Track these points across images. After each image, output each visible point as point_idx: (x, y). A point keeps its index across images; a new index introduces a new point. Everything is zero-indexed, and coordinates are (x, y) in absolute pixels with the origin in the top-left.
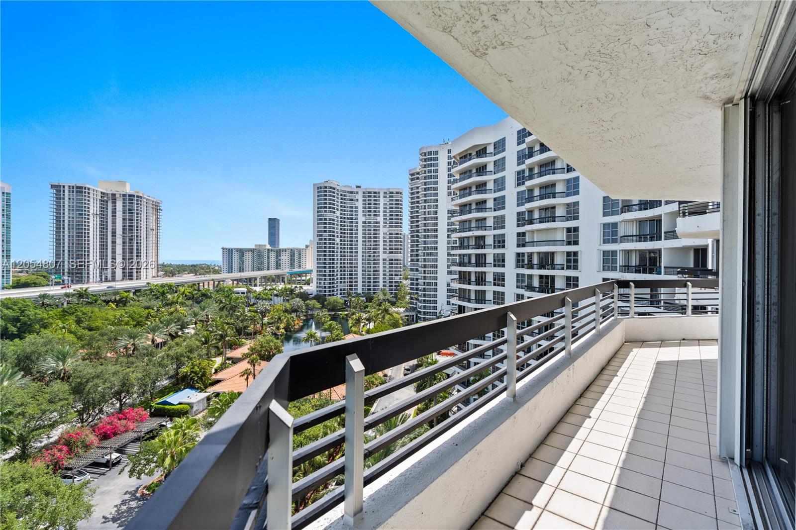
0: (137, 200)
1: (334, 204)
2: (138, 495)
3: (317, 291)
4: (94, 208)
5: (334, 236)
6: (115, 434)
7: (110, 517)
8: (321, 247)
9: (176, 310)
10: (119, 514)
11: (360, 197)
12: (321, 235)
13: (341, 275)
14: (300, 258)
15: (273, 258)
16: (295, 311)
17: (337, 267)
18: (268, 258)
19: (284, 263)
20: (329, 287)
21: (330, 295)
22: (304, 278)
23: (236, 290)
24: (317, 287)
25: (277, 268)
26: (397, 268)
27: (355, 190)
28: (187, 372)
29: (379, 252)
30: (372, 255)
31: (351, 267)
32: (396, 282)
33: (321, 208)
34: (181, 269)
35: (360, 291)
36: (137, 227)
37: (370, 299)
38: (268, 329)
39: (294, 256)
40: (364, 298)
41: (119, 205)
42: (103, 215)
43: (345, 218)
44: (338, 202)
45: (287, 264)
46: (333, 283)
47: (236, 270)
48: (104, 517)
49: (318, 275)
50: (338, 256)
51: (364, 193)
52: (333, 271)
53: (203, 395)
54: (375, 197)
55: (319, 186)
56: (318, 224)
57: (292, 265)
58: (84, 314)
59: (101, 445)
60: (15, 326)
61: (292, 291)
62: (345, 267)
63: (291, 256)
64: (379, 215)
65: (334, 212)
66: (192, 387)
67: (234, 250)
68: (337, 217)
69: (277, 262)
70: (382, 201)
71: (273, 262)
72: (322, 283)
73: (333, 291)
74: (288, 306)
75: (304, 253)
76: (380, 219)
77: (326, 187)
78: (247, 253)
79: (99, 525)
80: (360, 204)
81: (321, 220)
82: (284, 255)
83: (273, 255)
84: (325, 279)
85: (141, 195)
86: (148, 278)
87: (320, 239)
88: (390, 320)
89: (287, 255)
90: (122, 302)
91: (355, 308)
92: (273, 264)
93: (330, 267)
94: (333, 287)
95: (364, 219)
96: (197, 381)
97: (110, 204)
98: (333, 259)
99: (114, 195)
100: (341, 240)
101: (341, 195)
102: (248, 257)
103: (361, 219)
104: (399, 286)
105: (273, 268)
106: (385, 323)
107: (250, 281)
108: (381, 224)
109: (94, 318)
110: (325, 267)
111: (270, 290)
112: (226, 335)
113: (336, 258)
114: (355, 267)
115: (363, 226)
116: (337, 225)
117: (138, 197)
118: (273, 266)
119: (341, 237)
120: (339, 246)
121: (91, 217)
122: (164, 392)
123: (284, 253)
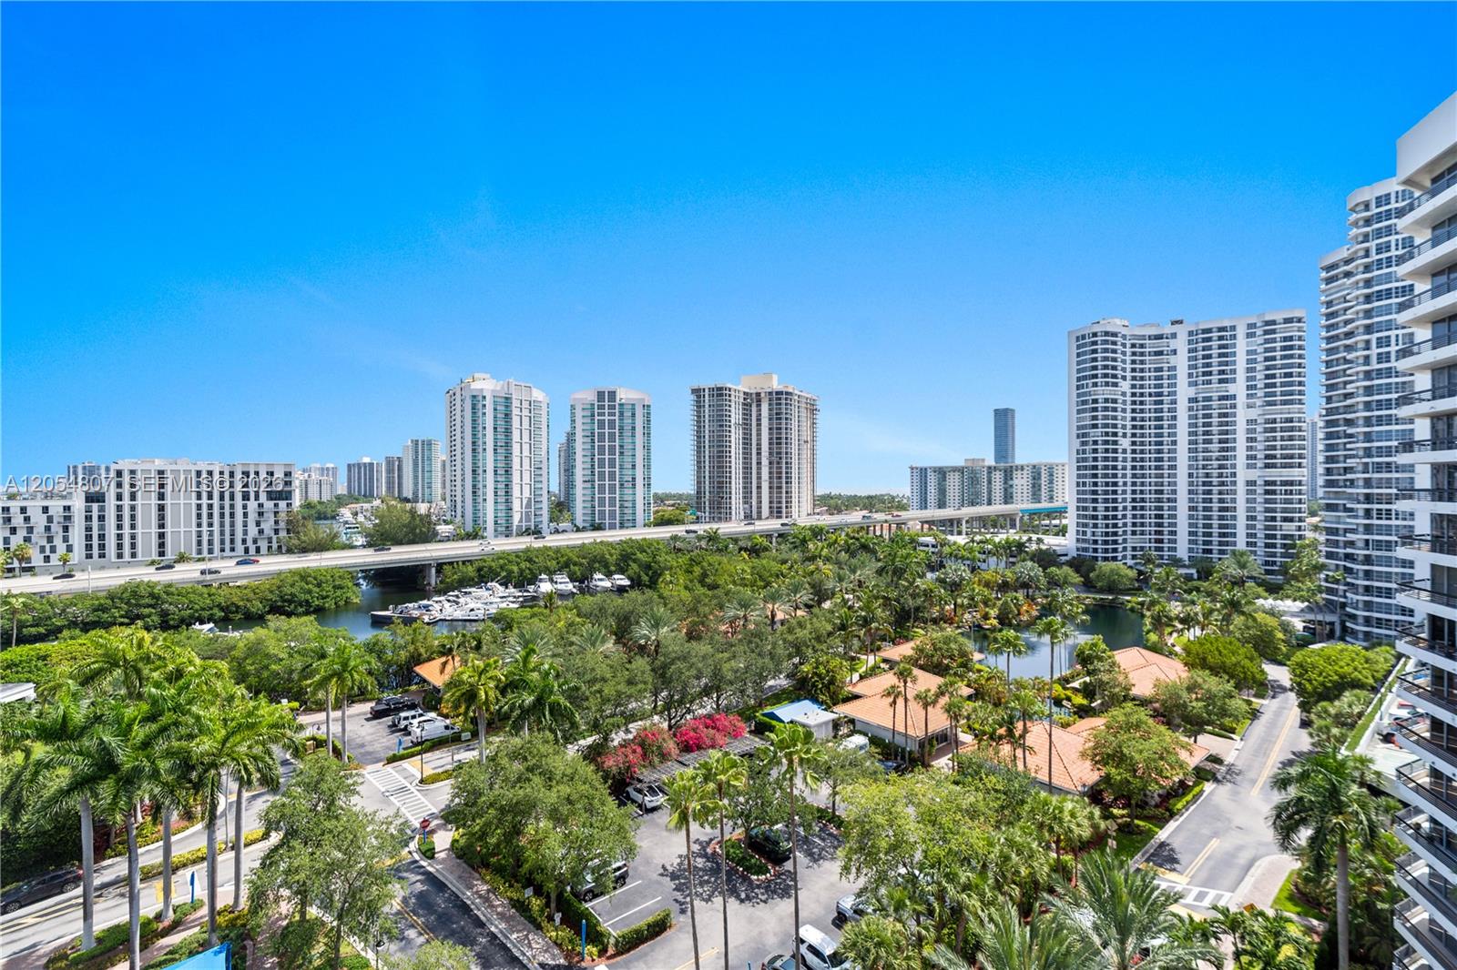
0: (786, 399)
1: (1114, 368)
2: (709, 851)
3: (1078, 549)
4: (736, 415)
5: (1115, 434)
6: (699, 748)
7: (670, 869)
8: (1085, 460)
9: (817, 569)
10: (680, 870)
11: (1181, 344)
12: (1084, 435)
13: (1134, 516)
14: (1051, 482)
15: (998, 484)
16: (1025, 586)
17: (1124, 500)
18: (990, 482)
19: (1019, 491)
20: (1106, 542)
21: (1106, 559)
22: (1056, 522)
23: (922, 539)
24: (1078, 540)
25: (1006, 503)
26: (1287, 502)
27: (1168, 330)
28: (808, 672)
29: (1234, 466)
30: (1215, 472)
31: (1159, 500)
32: (1285, 537)
33: (1085, 378)
34: (852, 503)
35: (1182, 552)
36: (787, 438)
37: (1205, 574)
38: (967, 616)
39: (1040, 478)
40: (1193, 571)
41: (765, 407)
42: (746, 425)
43: (1142, 395)
44: (1125, 362)
45: (1025, 495)
46: (1115, 534)
47: (933, 504)
48: (663, 867)
49: (1079, 516)
50: (1125, 478)
51: (1191, 333)
52: (1115, 509)
53: (829, 716)
54: (1221, 338)
55: (1080, 334)
56: (1079, 412)
57: (1036, 497)
58: (710, 564)
59: (680, 759)
60: (647, 575)
61: (1021, 546)
62: (1143, 500)
63: (1034, 479)
64: (1234, 380)
65: (1115, 385)
66: (815, 700)
67: (929, 470)
68: (1124, 394)
69: (1006, 489)
70: (1241, 346)
71: (998, 491)
72: (1089, 534)
73: (1115, 550)
74: (1010, 575)
75: (1060, 472)
76: (1239, 388)
77: (1095, 335)
78: (952, 474)
79: (655, 876)
80: (1181, 362)
81: (1084, 402)
82: (1019, 476)
83: (998, 477)
84: (1095, 526)
85: (791, 391)
86: (803, 515)
87: (1083, 443)
88: (1248, 628)
89: (1025, 476)
90: (755, 551)
91: (1161, 590)
92: (998, 495)
93: (1106, 501)
94: (1115, 542)
95: (1192, 392)
96: (821, 690)
97: (754, 408)
98: (1115, 484)
99: (758, 394)
100: (1134, 443)
101: (1133, 346)
102: (953, 483)
103: (1184, 392)
104: (1293, 546)
105: (998, 502)
106: (1230, 633)
107: (951, 525)
108: (1241, 400)
109: (720, 571)
110: (1095, 501)
111: (981, 542)
112: (873, 619)
113: (1120, 481)
114: (1169, 500)
115: (1190, 409)
116: (1124, 411)
117: (787, 393)
118: (998, 499)
119: (1134, 435)
120: (1129, 456)
121: (733, 429)
122: (780, 697)
123: (1019, 472)
